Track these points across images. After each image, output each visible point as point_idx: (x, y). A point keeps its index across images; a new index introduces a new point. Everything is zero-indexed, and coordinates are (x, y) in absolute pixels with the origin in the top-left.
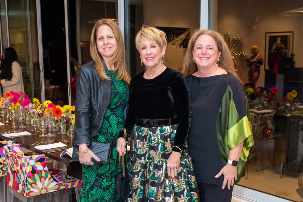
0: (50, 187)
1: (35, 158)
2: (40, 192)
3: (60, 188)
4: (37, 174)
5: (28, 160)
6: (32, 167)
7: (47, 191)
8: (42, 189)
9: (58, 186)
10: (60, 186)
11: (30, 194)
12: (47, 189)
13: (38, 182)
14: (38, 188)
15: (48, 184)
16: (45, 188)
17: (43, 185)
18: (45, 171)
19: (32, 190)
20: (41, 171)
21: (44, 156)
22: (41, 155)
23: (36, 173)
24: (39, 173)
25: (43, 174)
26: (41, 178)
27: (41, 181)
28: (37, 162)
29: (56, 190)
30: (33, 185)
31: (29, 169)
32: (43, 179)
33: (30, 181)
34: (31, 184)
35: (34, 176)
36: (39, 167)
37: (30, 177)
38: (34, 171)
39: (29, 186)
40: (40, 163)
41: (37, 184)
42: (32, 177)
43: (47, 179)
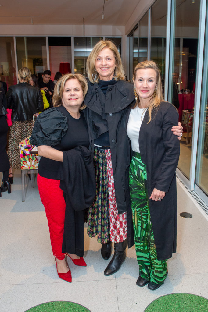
0: (36, 166)
1: (24, 146)
2: (30, 168)
4: (27, 156)
6: (23, 152)
7: (34, 168)
8: (31, 166)
11: (23, 168)
12: (34, 167)
13: (28, 161)
14: (28, 165)
15: (35, 164)
16: (32, 166)
17: (31, 163)
18: (32, 155)
19: (24, 165)
20: (29, 155)
24: (28, 156)
25: (31, 157)
26: (29, 159)
28: (26, 148)
30: (24, 162)
31: (21, 152)
32: (30, 160)
33: (22, 160)
34: (23, 162)
35: (25, 157)
36: (27, 152)
37: (22, 157)
38: (24, 154)
40: (28, 150)
41: (27, 163)
42: (23, 157)
43: (34, 161)
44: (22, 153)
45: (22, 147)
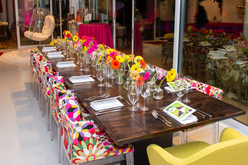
0: (98, 154)
1: (82, 125)
2: (87, 159)
3: (109, 155)
4: (85, 141)
5: (74, 127)
6: (79, 134)
7: (95, 158)
8: (89, 156)
9: (107, 153)
10: (109, 153)
11: (76, 162)
12: (94, 156)
13: (85, 150)
14: (84, 156)
15: (97, 151)
16: (92, 155)
17: (91, 152)
18: (93, 138)
19: (78, 157)
20: (89, 138)
21: (92, 123)
22: (89, 122)
23: (82, 140)
24: (87, 140)
25: (91, 141)
26: (88, 145)
27: (88, 149)
28: (84, 128)
29: (105, 157)
30: (79, 152)
31: (75, 136)
32: (90, 146)
33: (76, 148)
34: (77, 152)
35: (81, 143)
36: (87, 134)
37: (76, 145)
38: (81, 138)
39: (75, 154)
40: (87, 130)
41: (83, 152)
42: (78, 144)
43: (95, 147)
44: (77, 137)
45: (78, 127)
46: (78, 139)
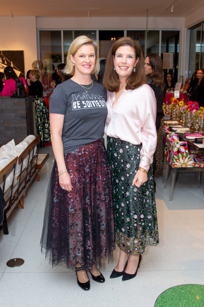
1: (180, 143)
2: (182, 165)
3: (195, 166)
4: (181, 154)
5: (175, 144)
6: (177, 149)
7: (186, 166)
8: (183, 164)
9: (194, 164)
10: (195, 165)
11: (175, 166)
12: (186, 165)
13: (181, 159)
14: (180, 163)
15: (187, 162)
16: (185, 164)
17: (184, 161)
18: (186, 153)
19: (176, 163)
20: (183, 152)
21: (186, 143)
22: (184, 142)
23: (180, 153)
24: (182, 153)
25: (185, 154)
26: (183, 156)
27: (182, 159)
28: (181, 146)
29: (192, 167)
30: (177, 160)
31: (175, 150)
32: (184, 157)
33: (176, 157)
34: (176, 160)
35: (178, 155)
36: (182, 149)
37: (176, 155)
38: (179, 152)
39: (174, 161)
40: (183, 147)
41: (179, 160)
42: (177, 155)
43: (187, 158)
45: (178, 144)
46: (177, 151)
